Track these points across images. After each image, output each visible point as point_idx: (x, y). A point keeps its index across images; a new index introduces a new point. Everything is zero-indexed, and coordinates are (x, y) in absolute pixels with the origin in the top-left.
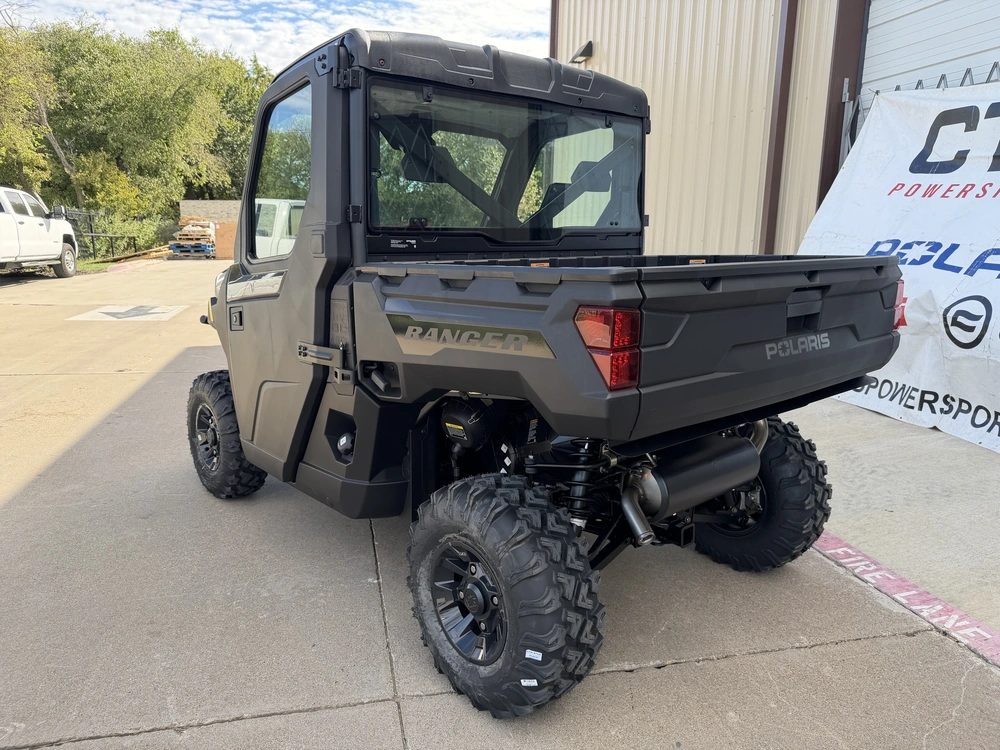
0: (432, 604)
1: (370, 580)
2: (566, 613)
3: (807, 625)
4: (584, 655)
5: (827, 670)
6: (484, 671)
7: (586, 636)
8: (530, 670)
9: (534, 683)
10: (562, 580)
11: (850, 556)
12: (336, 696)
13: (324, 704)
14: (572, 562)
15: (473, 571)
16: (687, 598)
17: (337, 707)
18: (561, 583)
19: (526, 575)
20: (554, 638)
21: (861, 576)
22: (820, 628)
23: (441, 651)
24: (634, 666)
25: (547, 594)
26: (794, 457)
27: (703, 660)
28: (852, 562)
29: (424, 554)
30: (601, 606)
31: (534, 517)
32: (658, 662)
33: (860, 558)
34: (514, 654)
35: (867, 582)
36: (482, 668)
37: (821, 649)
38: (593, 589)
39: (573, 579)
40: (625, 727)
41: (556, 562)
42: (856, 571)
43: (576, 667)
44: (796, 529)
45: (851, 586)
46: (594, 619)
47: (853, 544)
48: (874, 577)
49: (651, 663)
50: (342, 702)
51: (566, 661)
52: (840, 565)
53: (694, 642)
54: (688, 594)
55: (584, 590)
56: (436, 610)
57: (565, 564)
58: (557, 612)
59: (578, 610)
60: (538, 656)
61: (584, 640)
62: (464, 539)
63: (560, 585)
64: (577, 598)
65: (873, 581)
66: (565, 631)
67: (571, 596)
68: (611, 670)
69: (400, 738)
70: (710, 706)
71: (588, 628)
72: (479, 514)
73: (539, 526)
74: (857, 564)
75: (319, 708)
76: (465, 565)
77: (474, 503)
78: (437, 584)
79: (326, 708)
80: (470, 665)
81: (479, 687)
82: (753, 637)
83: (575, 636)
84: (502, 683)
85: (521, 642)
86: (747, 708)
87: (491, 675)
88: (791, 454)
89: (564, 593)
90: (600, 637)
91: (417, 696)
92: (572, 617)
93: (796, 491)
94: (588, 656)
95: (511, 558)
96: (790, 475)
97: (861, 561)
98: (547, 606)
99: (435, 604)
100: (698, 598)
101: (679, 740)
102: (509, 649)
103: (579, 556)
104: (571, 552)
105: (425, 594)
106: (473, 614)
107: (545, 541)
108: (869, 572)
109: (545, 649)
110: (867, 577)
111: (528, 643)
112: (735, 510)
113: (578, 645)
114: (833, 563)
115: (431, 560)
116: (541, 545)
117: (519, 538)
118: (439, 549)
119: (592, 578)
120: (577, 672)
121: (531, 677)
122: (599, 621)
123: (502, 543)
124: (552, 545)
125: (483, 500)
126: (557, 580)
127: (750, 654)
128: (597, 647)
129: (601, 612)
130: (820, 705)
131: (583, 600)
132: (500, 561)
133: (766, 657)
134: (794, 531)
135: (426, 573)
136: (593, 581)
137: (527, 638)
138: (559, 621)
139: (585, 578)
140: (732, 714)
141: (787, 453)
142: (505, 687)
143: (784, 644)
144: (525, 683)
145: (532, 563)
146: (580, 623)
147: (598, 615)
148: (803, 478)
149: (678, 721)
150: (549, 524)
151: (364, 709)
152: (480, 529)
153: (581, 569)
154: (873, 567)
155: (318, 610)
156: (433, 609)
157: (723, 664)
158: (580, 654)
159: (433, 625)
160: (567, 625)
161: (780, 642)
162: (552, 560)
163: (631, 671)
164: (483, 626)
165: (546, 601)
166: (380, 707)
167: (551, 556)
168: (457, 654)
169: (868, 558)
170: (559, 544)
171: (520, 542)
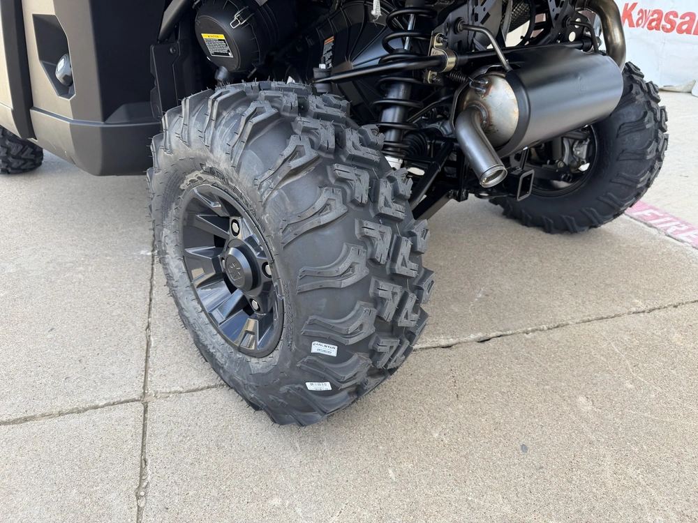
0: (186, 277)
1: (143, 252)
2: (377, 283)
3: (638, 287)
4: (401, 343)
5: (676, 337)
6: (257, 365)
7: (406, 317)
8: (319, 368)
9: (327, 386)
10: (371, 233)
11: (658, 217)
12: (60, 398)
13: (39, 412)
14: (386, 204)
15: (236, 231)
16: (501, 262)
17: (60, 414)
18: (368, 238)
19: (308, 226)
20: (357, 324)
21: (676, 236)
22: (652, 290)
23: (202, 337)
24: (452, 341)
25: (345, 256)
26: (641, 98)
27: (533, 331)
28: (662, 223)
29: (165, 208)
30: (428, 273)
31: (322, 132)
32: (480, 335)
33: (668, 219)
34: (294, 347)
35: (682, 241)
36: (254, 360)
37: (662, 313)
38: (419, 248)
39: (388, 231)
40: (451, 425)
41: (361, 205)
42: (669, 231)
43: (390, 360)
44: (630, 183)
45: (669, 246)
46: (418, 290)
47: (658, 206)
48: (689, 237)
49: (472, 337)
50: (68, 407)
51: (374, 354)
52: (650, 226)
53: (517, 309)
54: (502, 258)
55: (405, 248)
56: (192, 285)
57: (375, 208)
58: (363, 284)
59: (395, 278)
60: (332, 351)
61: (402, 322)
62: (211, 178)
63: (367, 240)
64: (394, 260)
65: (690, 241)
66: (375, 312)
67: (384, 257)
68: (424, 346)
69: (137, 460)
70: (555, 390)
71: (409, 304)
72: (227, 130)
73: (332, 145)
74: (668, 225)
75: (33, 418)
76: (224, 223)
77: (219, 115)
78: (191, 251)
79: (43, 416)
80: (240, 355)
81: (251, 386)
82: (584, 302)
83: (391, 317)
84: (280, 385)
85: (303, 330)
86: (600, 392)
87: (266, 371)
88: (637, 94)
89: (373, 253)
90: (424, 316)
91: (175, 392)
92: (387, 290)
93: (637, 137)
94: (407, 343)
95: (283, 199)
96: (633, 118)
97: (670, 221)
98: (344, 275)
99: (190, 278)
100: (513, 262)
101: (523, 441)
102: (287, 338)
103: (397, 196)
104: (385, 190)
105: (176, 265)
106: (241, 289)
107: (342, 170)
108: (683, 232)
109: (343, 340)
110: (681, 236)
111: (315, 332)
112: (561, 165)
113: (394, 330)
114: (642, 225)
115: (177, 219)
116: (335, 176)
117: (295, 163)
118: (184, 200)
119: (418, 230)
120: (391, 366)
121: (323, 380)
122: (426, 294)
123: (267, 175)
124: (355, 178)
125: (235, 109)
126: (361, 233)
127: (584, 322)
128: (419, 329)
129: (428, 281)
130: (684, 383)
131: (404, 264)
132: (264, 206)
133: (603, 323)
134: (626, 185)
135: (172, 236)
136: (419, 234)
137: (312, 324)
138: (365, 297)
139: (406, 230)
140: (582, 399)
141: (633, 91)
142: (284, 389)
143: (619, 309)
144: (312, 386)
145: (319, 204)
146: (398, 298)
147: (425, 286)
148: (648, 121)
149: (517, 413)
150: (349, 144)
151: (96, 416)
152: (231, 154)
153: (401, 215)
154: (684, 227)
155: (71, 286)
156: (188, 283)
157: (557, 335)
158: (396, 343)
159: (190, 304)
160: (378, 302)
161: (615, 307)
162: (354, 201)
163: (449, 347)
164: (255, 305)
165: (343, 267)
166: (119, 412)
167: (353, 193)
168: (223, 341)
169: (677, 219)
170: (365, 177)
171: (296, 171)
